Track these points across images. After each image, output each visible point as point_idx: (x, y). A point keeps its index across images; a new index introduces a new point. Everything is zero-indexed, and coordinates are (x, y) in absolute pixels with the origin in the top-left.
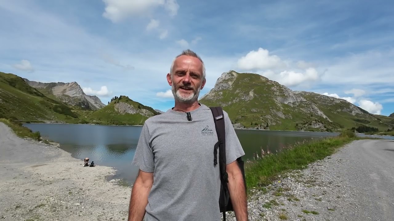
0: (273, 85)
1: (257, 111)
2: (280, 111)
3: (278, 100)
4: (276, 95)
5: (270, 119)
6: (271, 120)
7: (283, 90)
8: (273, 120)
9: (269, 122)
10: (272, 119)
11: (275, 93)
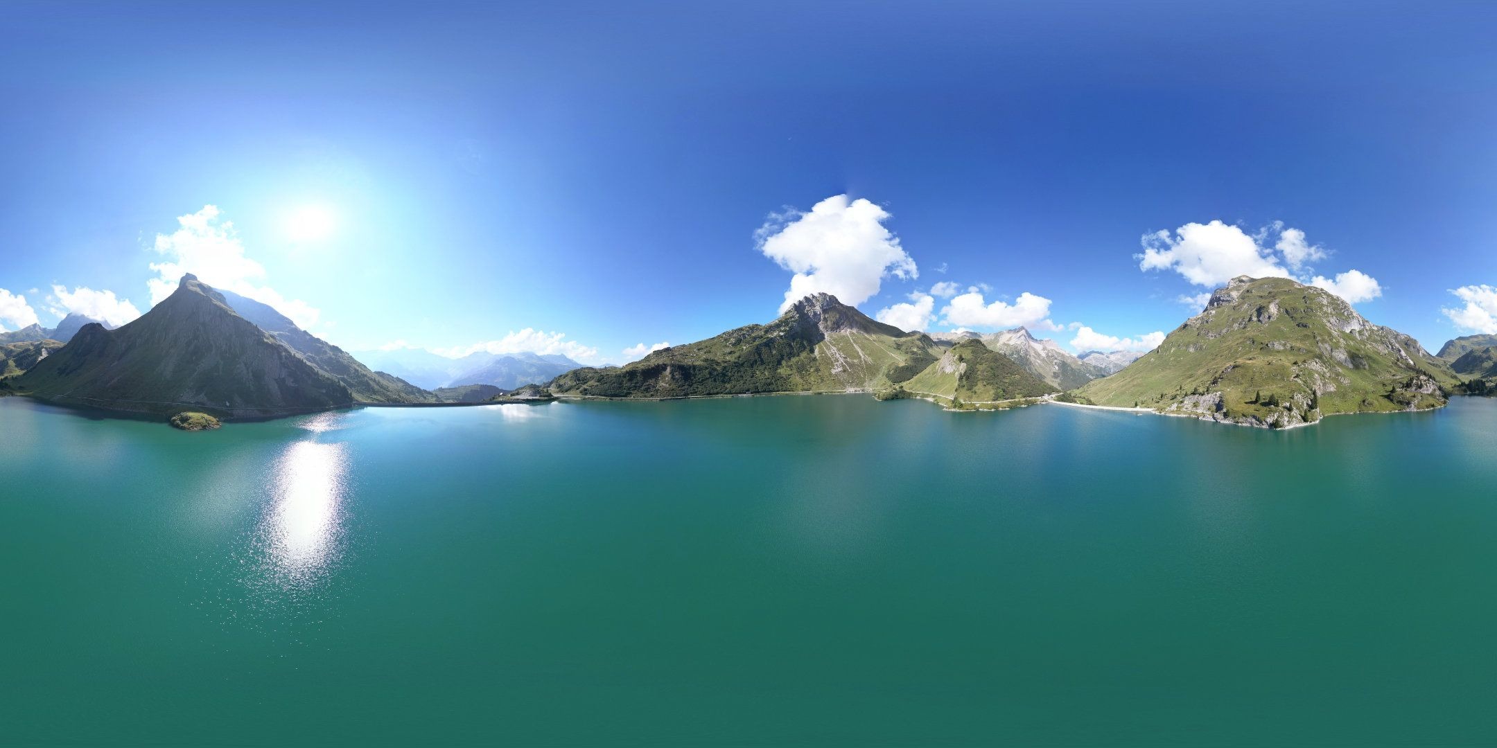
0: (1319, 295)
1: (1282, 348)
2: (1341, 348)
3: (1332, 323)
4: (1325, 313)
5: (1319, 374)
6: (1323, 376)
7: (1339, 305)
8: (1328, 374)
9: (1319, 382)
10: (1324, 373)
11: (1325, 309)
